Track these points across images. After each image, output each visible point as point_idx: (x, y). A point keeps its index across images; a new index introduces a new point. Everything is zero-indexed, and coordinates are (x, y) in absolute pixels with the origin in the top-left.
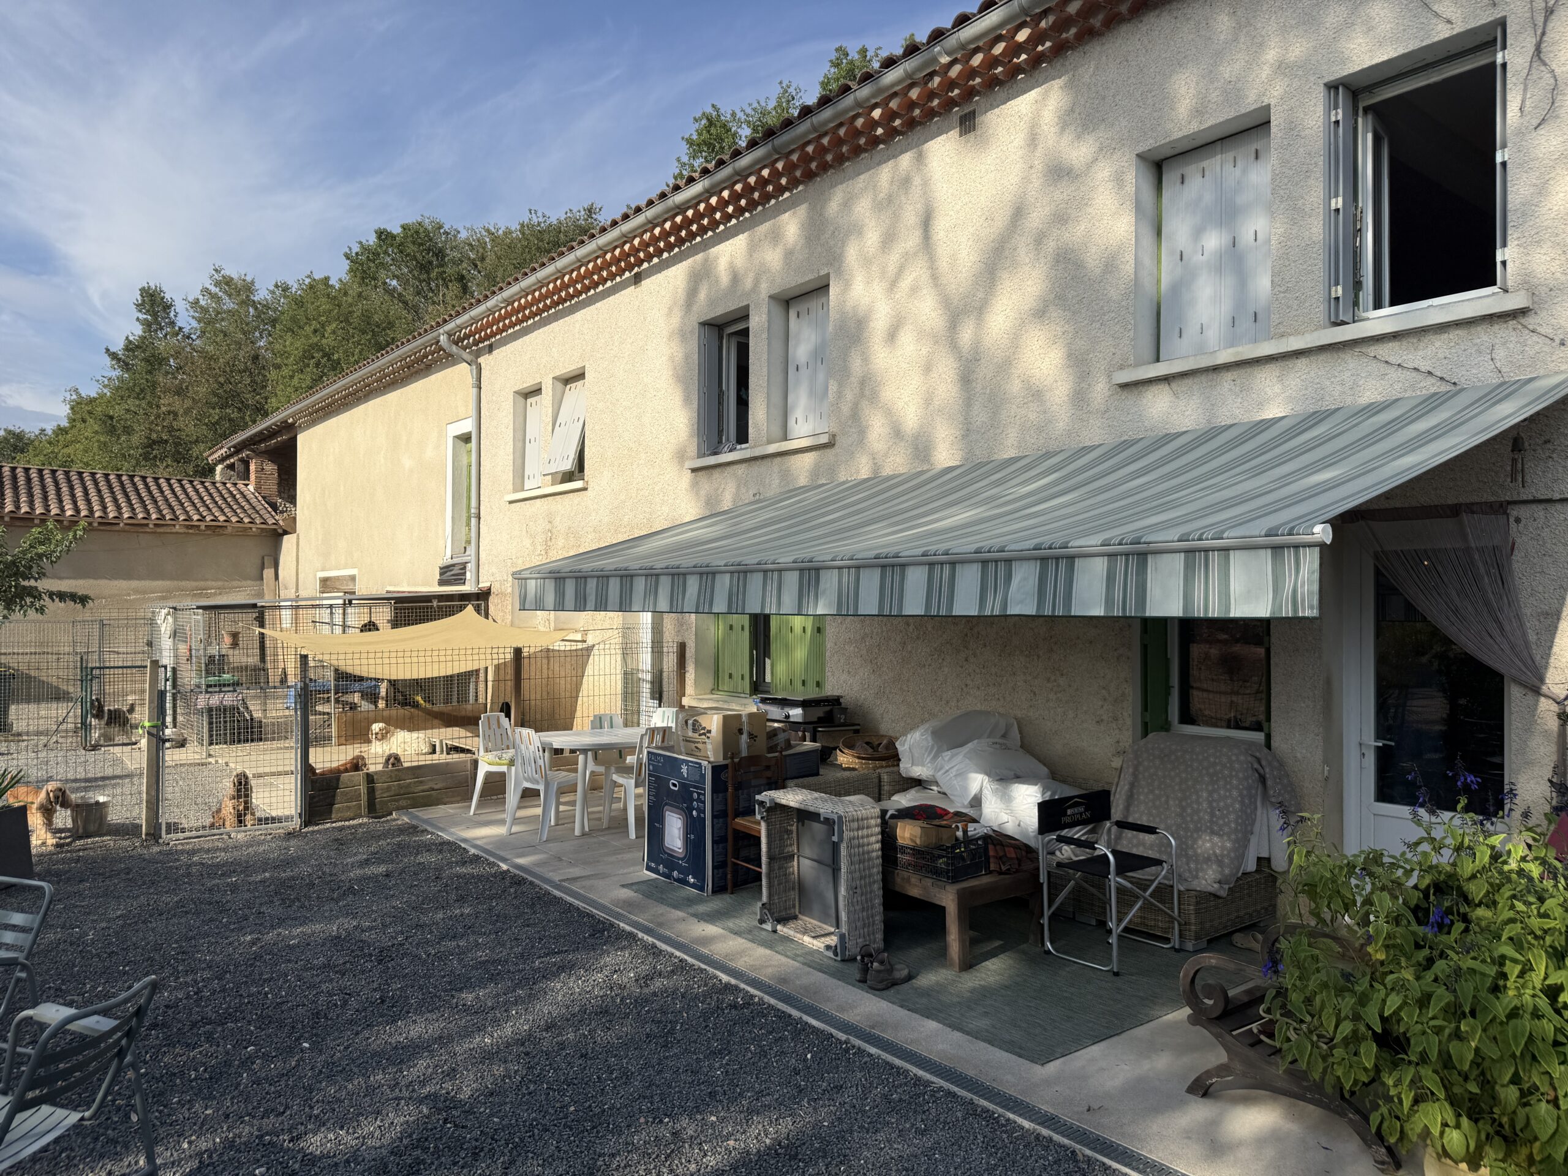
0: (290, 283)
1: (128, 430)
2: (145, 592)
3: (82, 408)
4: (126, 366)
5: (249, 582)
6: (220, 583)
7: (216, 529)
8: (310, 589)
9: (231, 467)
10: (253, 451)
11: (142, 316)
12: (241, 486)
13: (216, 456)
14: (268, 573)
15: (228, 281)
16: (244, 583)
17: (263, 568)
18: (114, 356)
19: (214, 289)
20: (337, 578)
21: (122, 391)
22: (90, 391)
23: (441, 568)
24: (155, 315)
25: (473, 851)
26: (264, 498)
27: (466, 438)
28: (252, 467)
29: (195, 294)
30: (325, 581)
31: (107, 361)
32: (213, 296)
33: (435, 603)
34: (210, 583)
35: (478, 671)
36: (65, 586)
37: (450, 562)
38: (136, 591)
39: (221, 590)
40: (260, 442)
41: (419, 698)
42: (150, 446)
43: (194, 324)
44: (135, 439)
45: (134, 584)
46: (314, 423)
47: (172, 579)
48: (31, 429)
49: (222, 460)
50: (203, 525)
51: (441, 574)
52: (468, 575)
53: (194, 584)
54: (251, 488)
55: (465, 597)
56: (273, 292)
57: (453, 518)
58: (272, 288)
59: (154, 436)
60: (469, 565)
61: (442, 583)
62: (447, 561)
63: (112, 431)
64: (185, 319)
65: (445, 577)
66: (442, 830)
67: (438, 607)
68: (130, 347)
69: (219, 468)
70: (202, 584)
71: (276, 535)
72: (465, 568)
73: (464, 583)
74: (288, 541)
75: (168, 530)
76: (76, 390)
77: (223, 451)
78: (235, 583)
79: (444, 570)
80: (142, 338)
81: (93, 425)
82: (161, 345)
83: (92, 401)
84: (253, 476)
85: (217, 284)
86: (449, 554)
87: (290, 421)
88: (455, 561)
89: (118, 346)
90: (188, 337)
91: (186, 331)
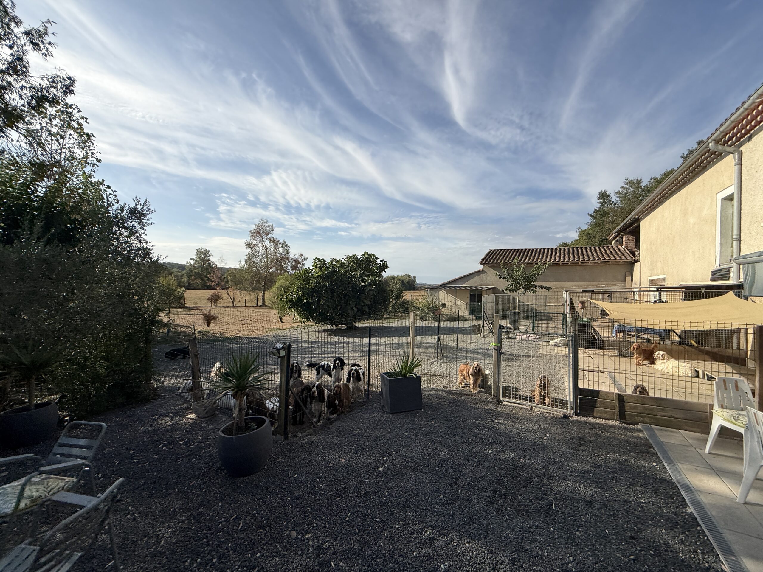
0: (657, 177)
1: (595, 237)
2: (578, 286)
3: (582, 233)
4: (595, 218)
5: (620, 282)
6: (607, 283)
7: (605, 263)
8: (646, 284)
9: (617, 241)
10: (624, 233)
11: (599, 201)
12: (619, 247)
13: (611, 237)
14: (628, 279)
15: (630, 182)
16: (618, 282)
17: (626, 277)
18: (591, 215)
19: (625, 186)
20: (657, 280)
21: (593, 226)
22: (585, 227)
23: (712, 272)
24: (604, 200)
25: (691, 509)
26: (628, 250)
27: (730, 198)
28: (624, 239)
29: (618, 189)
30: (652, 281)
31: (589, 217)
32: (624, 188)
33: (703, 291)
34: (603, 283)
35: (739, 330)
36: (544, 284)
37: (719, 268)
38: (576, 286)
39: (608, 285)
40: (626, 229)
41: (693, 342)
42: (602, 241)
43: (617, 199)
44: (597, 240)
45: (575, 283)
46: (647, 215)
47: (589, 281)
48: (569, 241)
49: (614, 239)
50: (599, 262)
51: (712, 275)
52: (731, 274)
53: (597, 283)
54: (623, 247)
55: (730, 287)
56: (650, 182)
57: (721, 244)
58: (649, 180)
59: (603, 238)
60: (732, 269)
61: (713, 280)
62: (717, 267)
63: (590, 238)
64: (614, 199)
65: (714, 277)
66: (671, 462)
67: (706, 292)
68: (595, 212)
69: (613, 242)
70: (600, 283)
71: (632, 264)
72: (729, 271)
73: (729, 279)
74: (637, 265)
75: (586, 264)
76: (580, 228)
77: (613, 235)
78: (615, 283)
79: (714, 273)
80: (600, 208)
81: (585, 237)
82: (605, 209)
83: (585, 230)
84: (624, 243)
85: (627, 184)
86: (718, 263)
87: (637, 217)
88: (722, 267)
89: (592, 212)
90: (616, 204)
91: (615, 202)
